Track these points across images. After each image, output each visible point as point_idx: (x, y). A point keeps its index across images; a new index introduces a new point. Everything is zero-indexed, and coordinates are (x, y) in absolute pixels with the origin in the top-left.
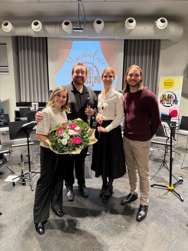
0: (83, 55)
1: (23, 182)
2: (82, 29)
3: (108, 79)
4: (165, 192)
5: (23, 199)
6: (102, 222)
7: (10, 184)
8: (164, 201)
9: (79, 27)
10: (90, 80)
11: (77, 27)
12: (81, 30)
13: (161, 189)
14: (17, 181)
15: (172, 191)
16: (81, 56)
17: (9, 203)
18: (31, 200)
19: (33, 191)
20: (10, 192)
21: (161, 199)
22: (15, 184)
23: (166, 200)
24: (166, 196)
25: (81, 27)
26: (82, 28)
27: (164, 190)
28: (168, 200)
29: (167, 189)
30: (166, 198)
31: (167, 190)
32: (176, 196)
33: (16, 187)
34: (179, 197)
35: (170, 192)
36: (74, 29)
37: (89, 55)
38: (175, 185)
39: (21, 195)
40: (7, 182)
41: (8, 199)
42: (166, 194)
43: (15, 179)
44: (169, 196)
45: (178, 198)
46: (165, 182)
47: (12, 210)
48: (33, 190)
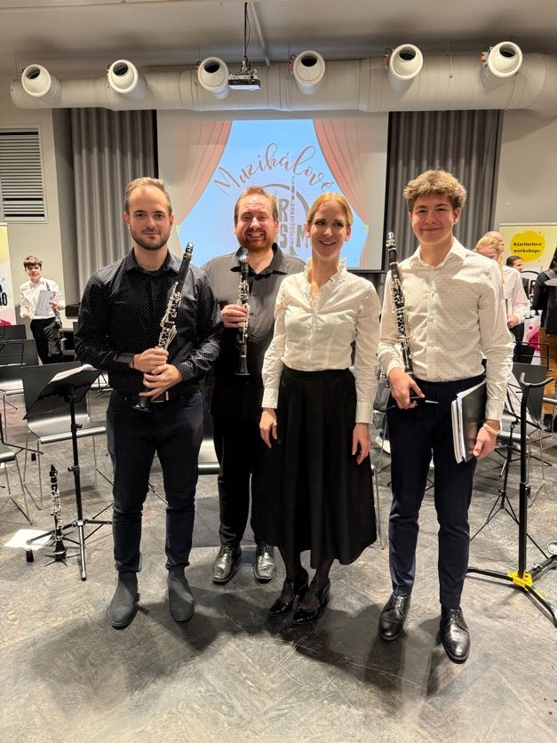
0: (264, 164)
1: (56, 551)
2: (256, 82)
3: (328, 231)
4: (503, 595)
5: (50, 608)
6: (289, 692)
7: (19, 556)
8: (498, 625)
9: (247, 77)
10: (285, 236)
11: (242, 77)
12: (253, 83)
13: (492, 585)
14: (40, 547)
15: (525, 592)
16: (256, 165)
17: (7, 618)
18: (76, 610)
19: (84, 579)
20: (14, 583)
21: (489, 620)
22: (34, 556)
23: (505, 621)
24: (505, 609)
25: (252, 77)
26: (256, 77)
27: (502, 587)
28: (512, 623)
29: (511, 586)
30: (507, 617)
31: (512, 590)
32: (538, 611)
33: (35, 566)
34: (549, 612)
35: (521, 595)
36: (231, 82)
37: (280, 162)
38: (536, 573)
39: (45, 593)
40: (13, 550)
41: (7, 605)
42: (505, 602)
43: (35, 542)
44: (517, 610)
45: (546, 615)
46: (504, 560)
47: (11, 642)
48: (84, 576)
